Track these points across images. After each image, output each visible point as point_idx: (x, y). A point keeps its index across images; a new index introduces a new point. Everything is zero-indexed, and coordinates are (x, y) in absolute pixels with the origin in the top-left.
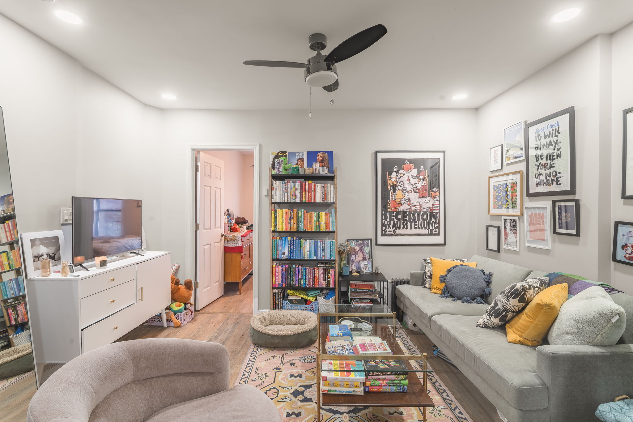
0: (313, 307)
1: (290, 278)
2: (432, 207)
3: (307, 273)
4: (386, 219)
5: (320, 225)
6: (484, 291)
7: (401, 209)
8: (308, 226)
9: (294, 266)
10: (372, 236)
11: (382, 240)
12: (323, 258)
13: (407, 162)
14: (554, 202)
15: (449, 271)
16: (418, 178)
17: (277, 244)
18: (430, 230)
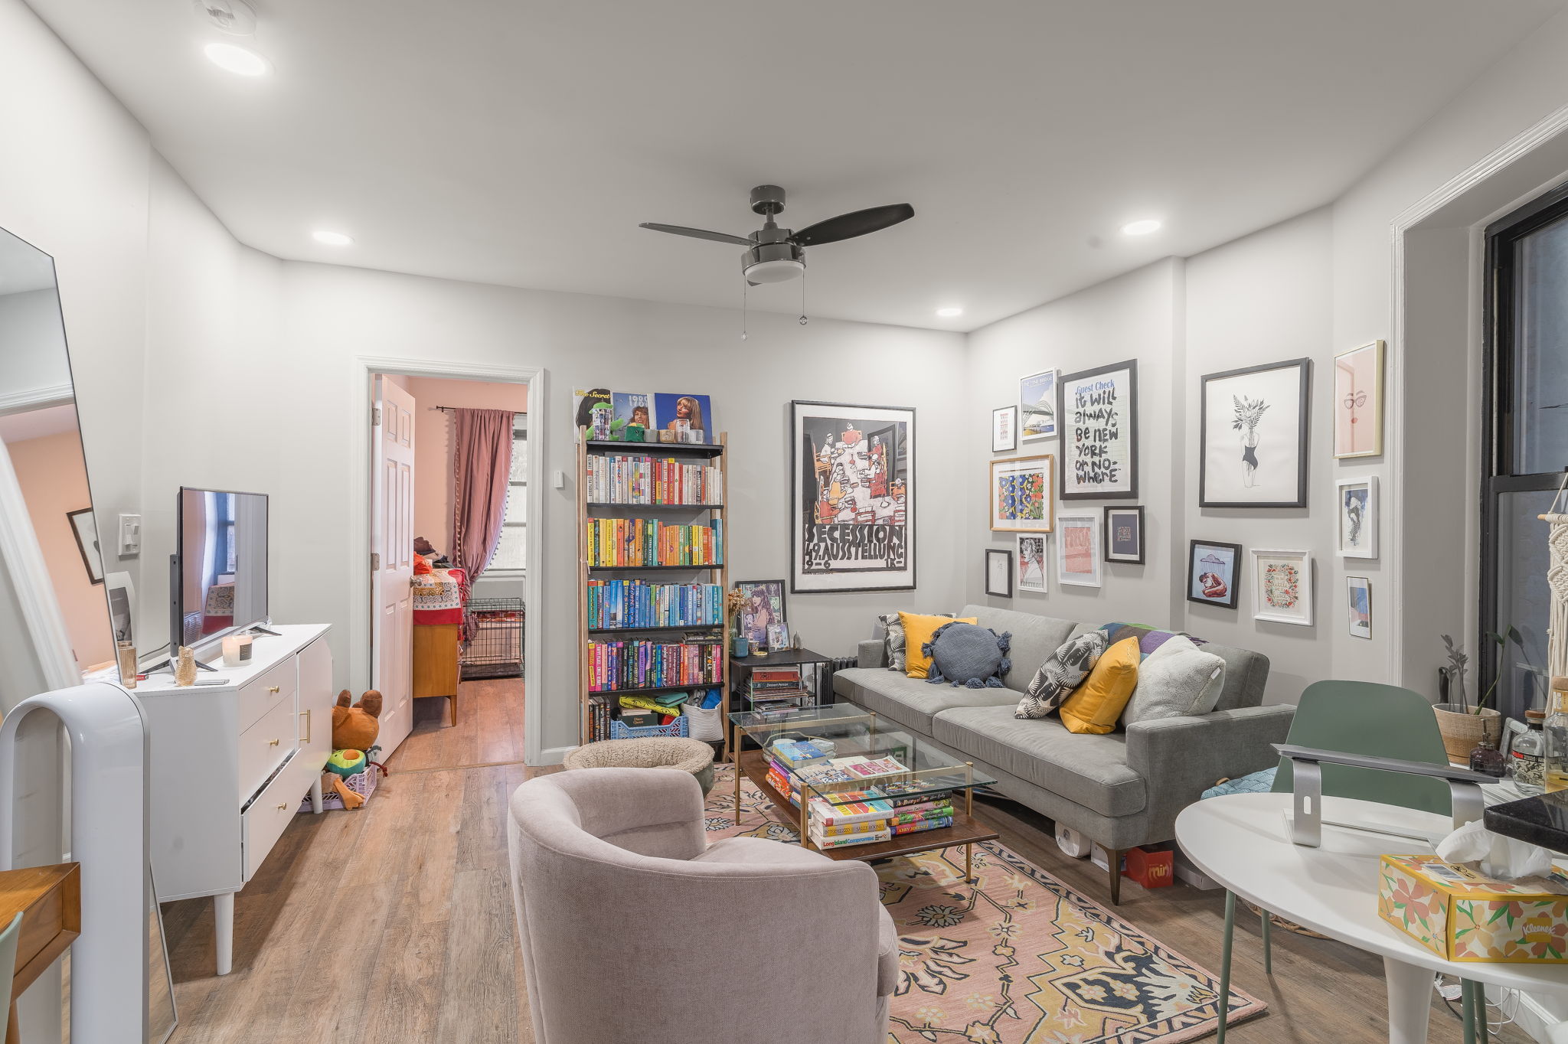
0: (677, 727)
1: (628, 670)
2: (894, 516)
3: (665, 656)
4: (811, 539)
5: (691, 552)
6: (999, 665)
7: (839, 520)
8: (668, 556)
9: (636, 644)
10: (783, 574)
11: (804, 581)
12: (699, 623)
13: (850, 427)
14: (1107, 509)
15: (937, 635)
16: (870, 458)
17: (598, 596)
18: (889, 560)
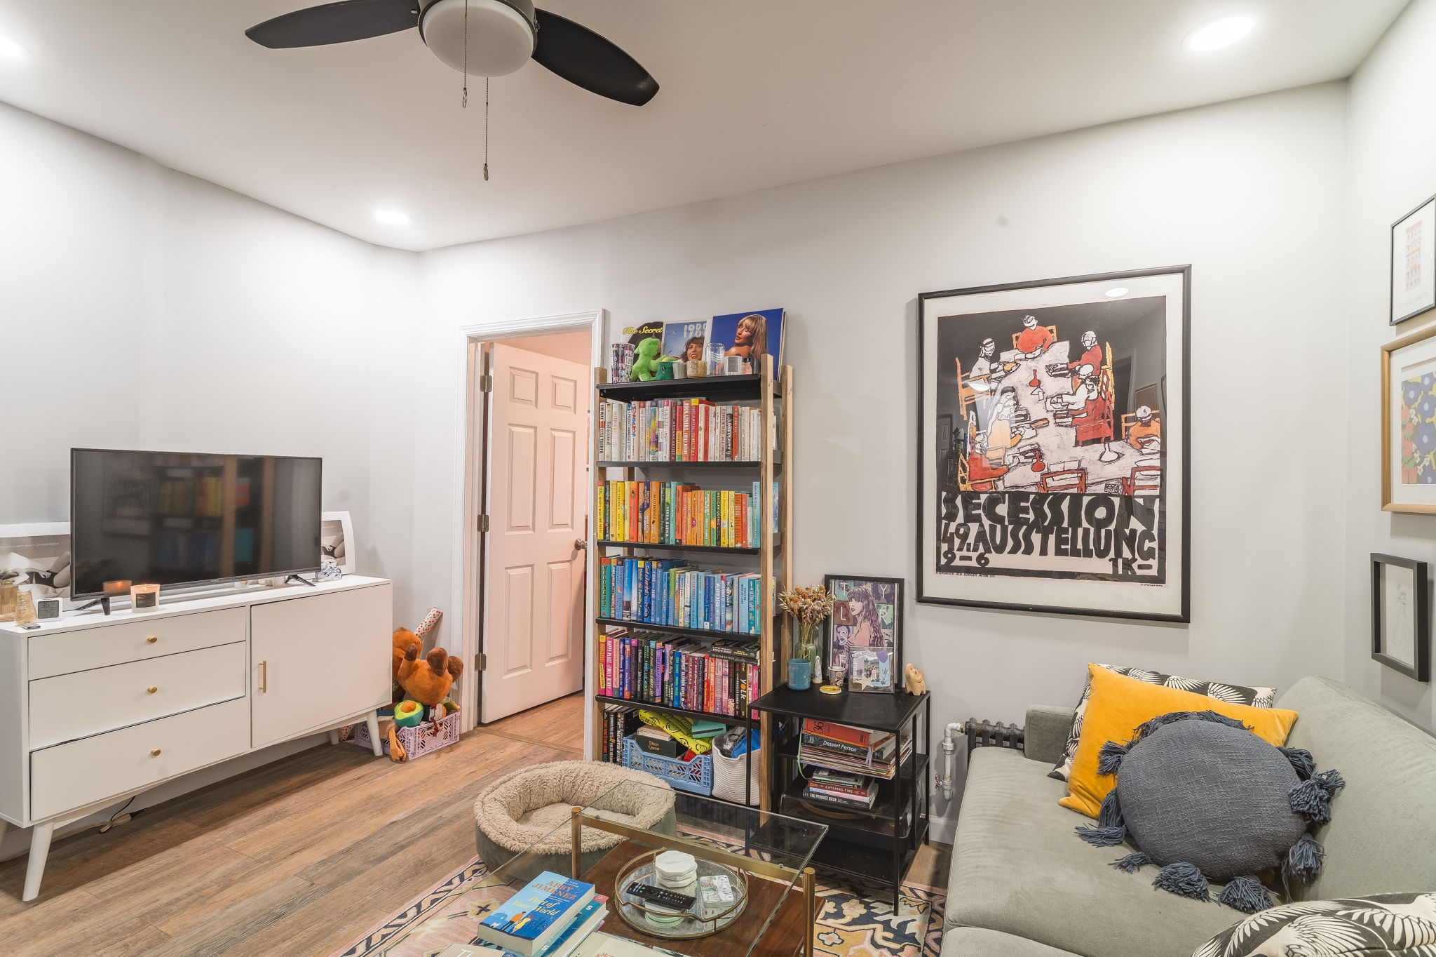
0: (697, 769)
1: (642, 677)
2: (1133, 477)
3: (683, 667)
4: (951, 516)
5: (719, 527)
7: (1007, 484)
8: (689, 531)
9: (653, 644)
10: (900, 566)
11: (937, 585)
12: (728, 629)
13: (1032, 323)
15: (1145, 730)
16: (1074, 373)
17: (611, 578)
